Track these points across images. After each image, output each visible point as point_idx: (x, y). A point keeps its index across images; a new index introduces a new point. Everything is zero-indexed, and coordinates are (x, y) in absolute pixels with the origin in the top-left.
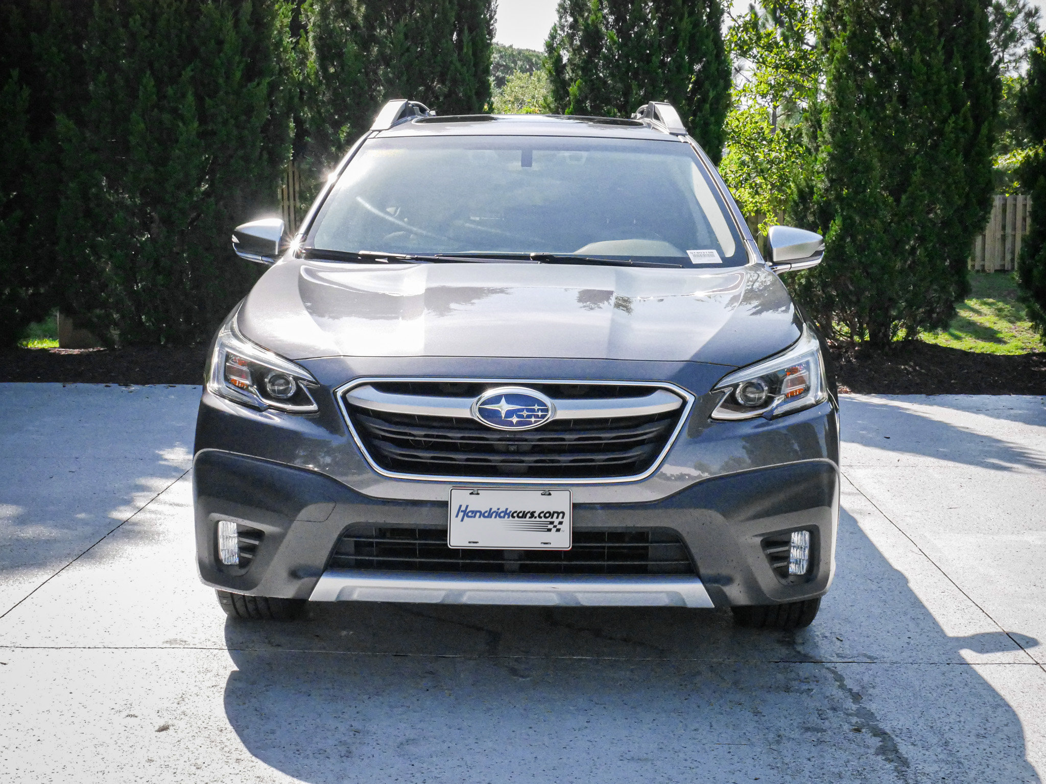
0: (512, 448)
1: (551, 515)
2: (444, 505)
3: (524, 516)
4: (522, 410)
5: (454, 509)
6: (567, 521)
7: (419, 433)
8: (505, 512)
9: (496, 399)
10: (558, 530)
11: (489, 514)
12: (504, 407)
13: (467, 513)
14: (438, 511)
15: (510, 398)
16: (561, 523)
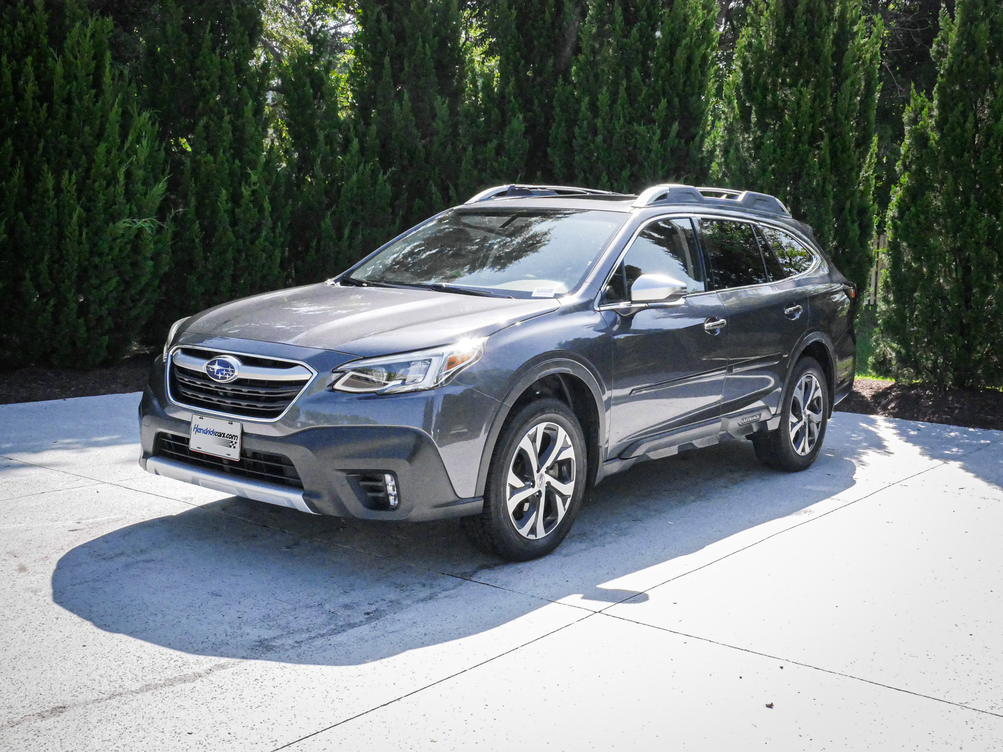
0: (222, 394)
1: (232, 437)
2: (189, 423)
3: (221, 436)
4: (223, 370)
5: (193, 426)
6: (239, 441)
8: (213, 432)
9: (214, 362)
10: (234, 447)
11: (206, 432)
12: (216, 367)
13: (198, 430)
14: (187, 427)
15: (220, 362)
16: (236, 443)
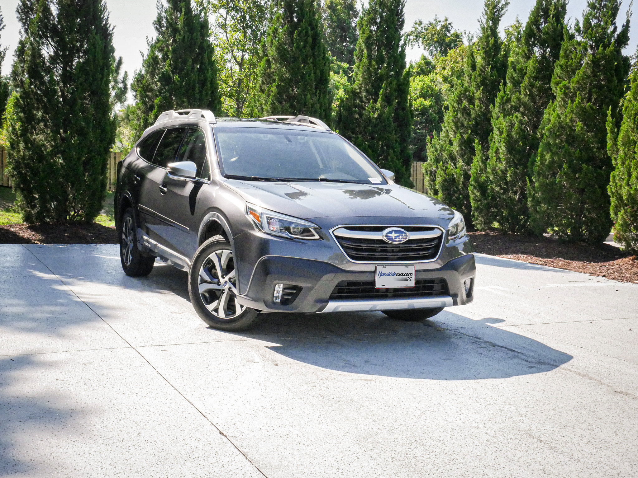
0: (395, 250)
1: (408, 274)
2: (374, 272)
3: (400, 275)
4: (399, 236)
5: (377, 273)
6: (413, 276)
7: (364, 246)
8: (394, 274)
9: (391, 232)
10: (410, 280)
11: (388, 275)
12: (393, 235)
13: (382, 274)
14: (373, 274)
15: (396, 232)
16: (411, 277)
